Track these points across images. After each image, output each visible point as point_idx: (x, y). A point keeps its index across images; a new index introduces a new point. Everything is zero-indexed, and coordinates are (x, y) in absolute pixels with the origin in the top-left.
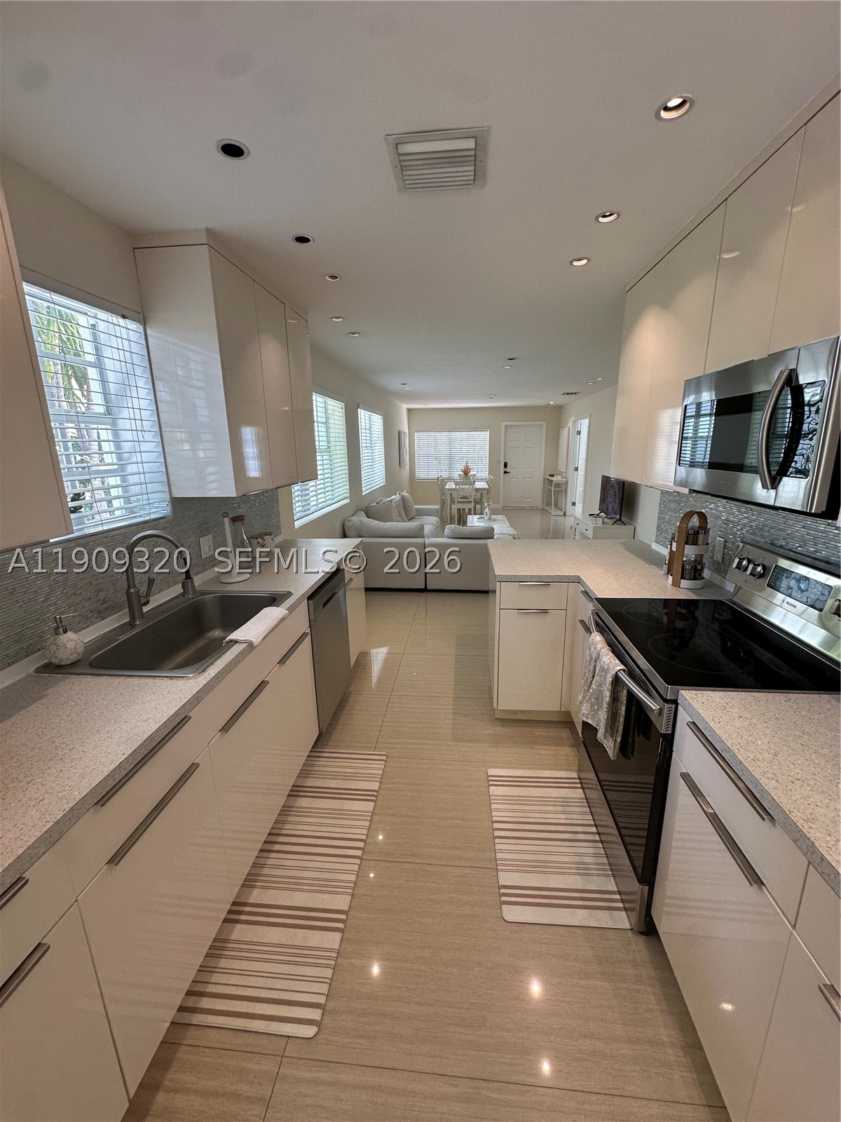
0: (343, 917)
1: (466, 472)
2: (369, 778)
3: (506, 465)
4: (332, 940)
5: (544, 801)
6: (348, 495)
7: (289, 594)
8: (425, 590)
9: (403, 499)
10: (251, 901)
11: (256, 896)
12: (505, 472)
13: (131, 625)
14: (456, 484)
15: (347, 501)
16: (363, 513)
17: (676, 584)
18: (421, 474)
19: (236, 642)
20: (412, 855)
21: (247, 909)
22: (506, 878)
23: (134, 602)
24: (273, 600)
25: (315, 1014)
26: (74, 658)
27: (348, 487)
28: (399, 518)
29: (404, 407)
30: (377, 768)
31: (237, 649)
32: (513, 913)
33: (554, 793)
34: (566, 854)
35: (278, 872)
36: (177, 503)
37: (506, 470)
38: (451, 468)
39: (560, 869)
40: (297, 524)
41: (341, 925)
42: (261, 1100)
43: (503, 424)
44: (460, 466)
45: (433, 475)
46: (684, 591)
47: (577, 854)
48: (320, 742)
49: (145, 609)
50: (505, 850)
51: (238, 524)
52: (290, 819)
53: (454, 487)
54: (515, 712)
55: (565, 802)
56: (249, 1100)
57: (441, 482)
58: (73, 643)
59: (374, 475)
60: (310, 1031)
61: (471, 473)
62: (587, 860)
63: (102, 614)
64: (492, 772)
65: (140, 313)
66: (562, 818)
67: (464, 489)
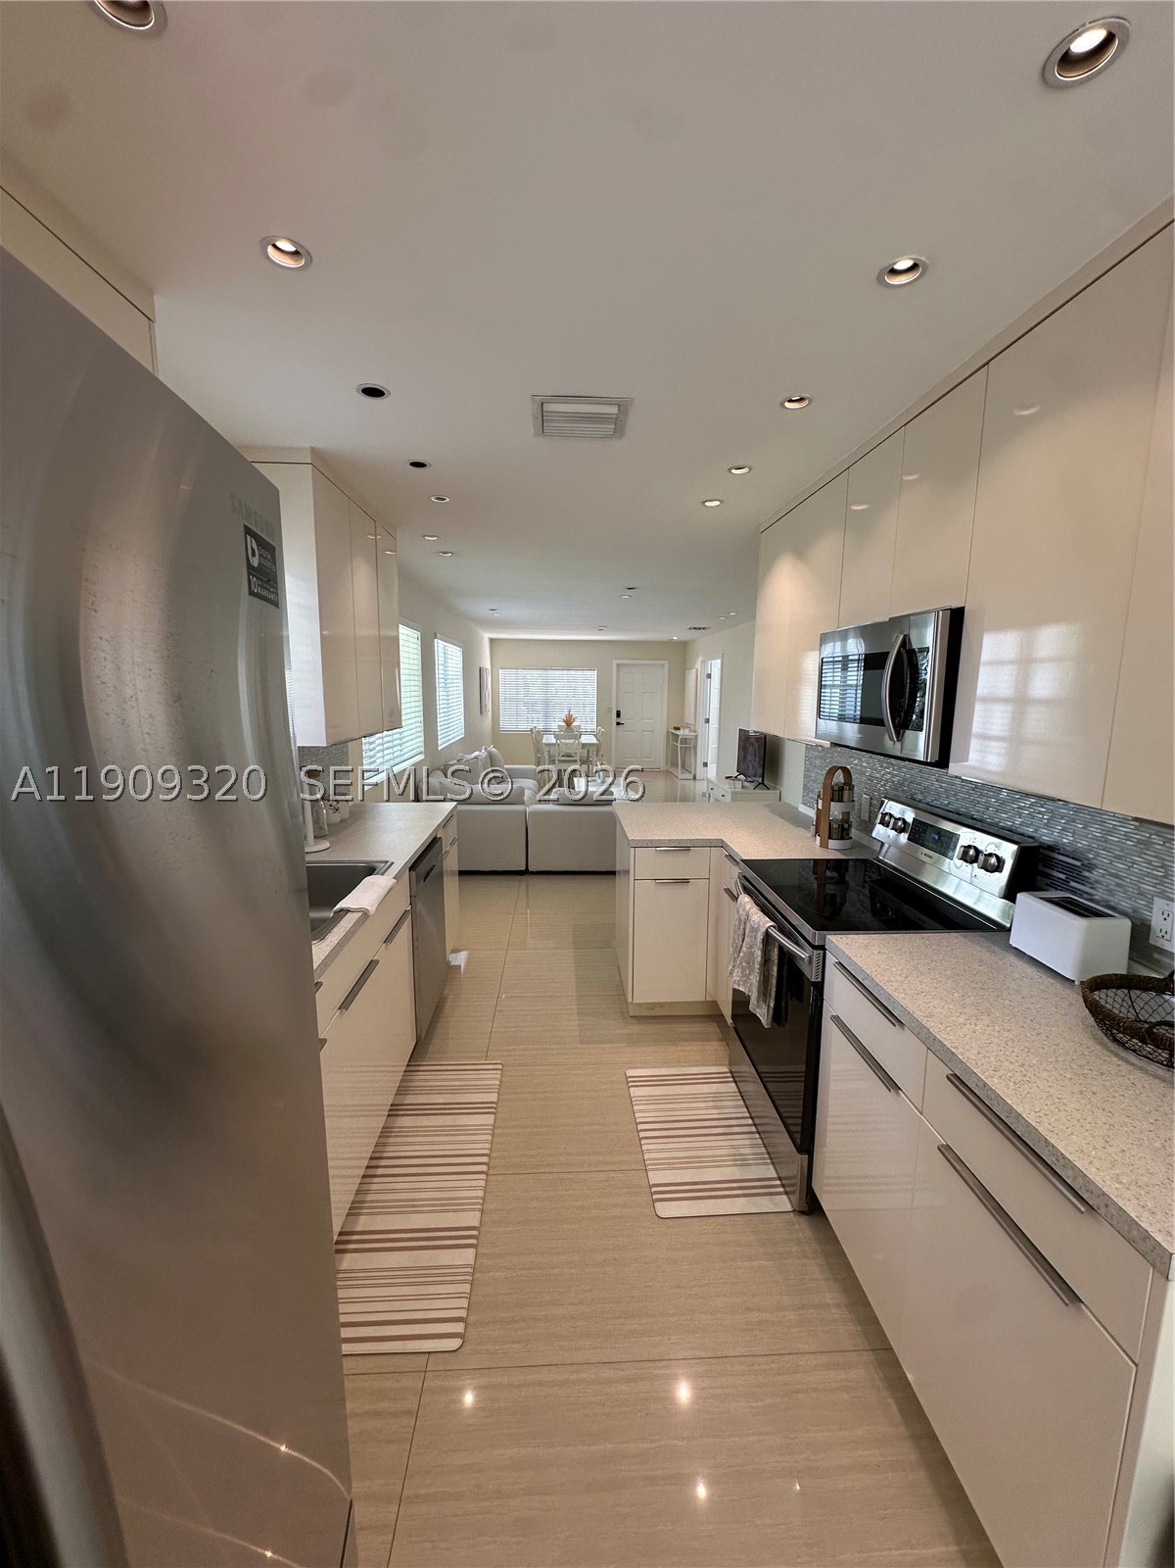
0: (475, 1233)
1: (569, 722)
2: (487, 1090)
3: (618, 715)
4: (467, 1256)
5: (694, 1098)
6: (422, 749)
7: (389, 863)
8: (526, 872)
9: (491, 756)
10: (359, 1228)
11: (363, 1223)
12: (618, 724)
14: (557, 737)
15: (421, 757)
17: (824, 845)
18: (507, 724)
19: (347, 911)
20: (548, 1165)
21: (355, 1237)
22: (655, 1177)
24: (370, 870)
25: (459, 1328)
27: (422, 739)
29: (486, 636)
30: (493, 1078)
31: (350, 918)
32: (666, 1210)
33: (705, 1088)
34: (721, 1147)
37: (619, 720)
38: (547, 716)
39: (715, 1162)
41: (473, 1241)
42: (408, 1413)
43: (615, 662)
44: (560, 714)
45: (524, 726)
46: (833, 850)
47: (733, 1147)
48: (420, 1052)
50: (653, 1150)
52: (392, 1140)
53: (554, 741)
54: (653, 1006)
55: (717, 1097)
56: (395, 1415)
57: (536, 735)
59: (452, 727)
60: (455, 1343)
61: (575, 724)
62: (742, 1151)
64: (630, 1073)
66: (714, 1113)
67: (567, 744)
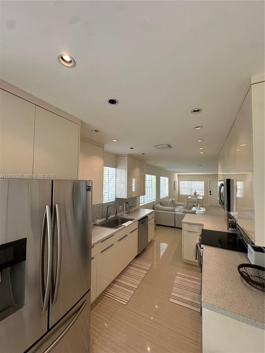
0: (135, 289)
1: (195, 193)
2: (148, 267)
3: (210, 192)
4: (133, 292)
5: (190, 283)
6: (155, 198)
7: (134, 219)
8: (174, 227)
9: (172, 201)
10: (118, 281)
11: (119, 281)
12: (210, 194)
13: (106, 221)
14: (191, 197)
15: (155, 200)
16: (159, 204)
17: (228, 229)
18: (182, 193)
19: (123, 225)
22: (172, 294)
23: (107, 216)
24: (131, 220)
25: (127, 302)
26: (98, 224)
27: (156, 196)
28: (170, 206)
30: (150, 265)
31: (123, 227)
33: (193, 282)
34: (191, 294)
35: (124, 278)
36: (117, 199)
37: (210, 193)
38: (191, 192)
39: (187, 296)
40: (140, 205)
41: (135, 290)
42: (115, 310)
43: (209, 179)
44: (194, 191)
45: (186, 194)
47: (193, 295)
48: (137, 257)
49: (109, 218)
50: (175, 289)
51: (127, 204)
52: (127, 269)
53: (190, 198)
54: (189, 261)
55: (195, 284)
57: (188, 196)
58: (98, 221)
59: (165, 193)
60: (125, 304)
61: (197, 194)
62: (195, 297)
63: (102, 218)
64: (178, 273)
65: (116, 167)
66: (193, 287)
67: (194, 199)
